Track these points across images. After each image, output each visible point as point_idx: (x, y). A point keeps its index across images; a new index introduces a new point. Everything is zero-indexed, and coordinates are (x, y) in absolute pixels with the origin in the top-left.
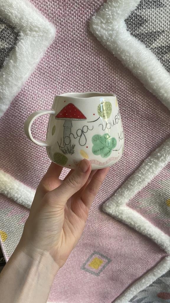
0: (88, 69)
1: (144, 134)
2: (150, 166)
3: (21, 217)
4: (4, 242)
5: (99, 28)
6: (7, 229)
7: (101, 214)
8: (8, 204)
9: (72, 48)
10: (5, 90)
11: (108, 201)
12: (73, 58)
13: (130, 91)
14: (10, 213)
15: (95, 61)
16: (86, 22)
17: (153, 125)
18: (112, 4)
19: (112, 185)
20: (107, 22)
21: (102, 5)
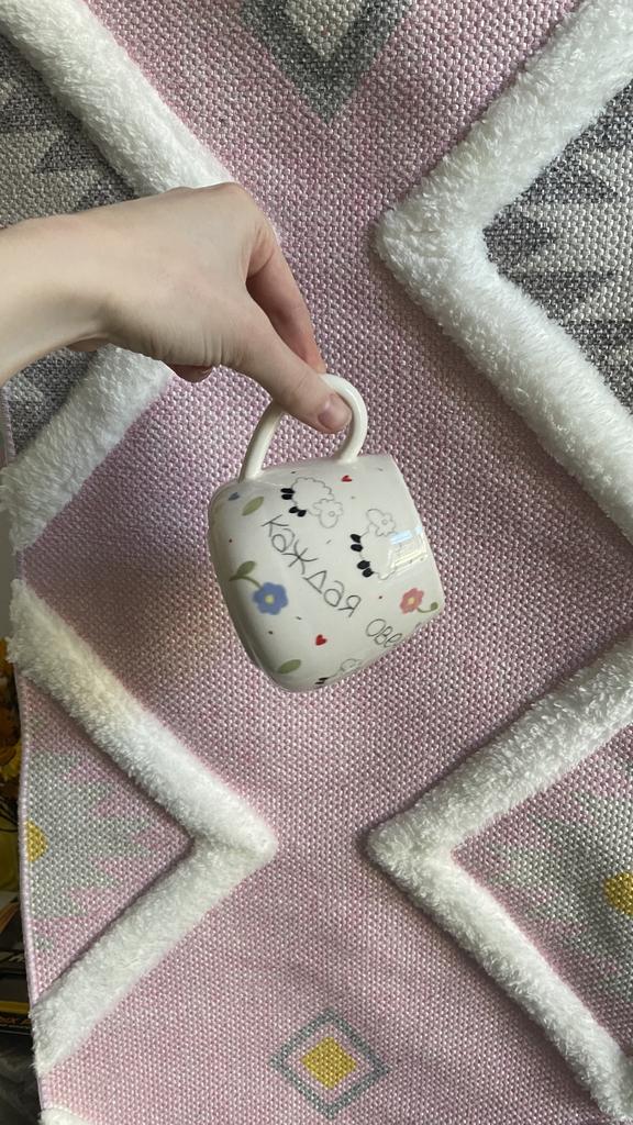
0: (363, 363)
1: (539, 607)
2: (550, 727)
3: (100, 795)
4: (33, 862)
5: (401, 246)
6: (51, 824)
7: (361, 865)
8: (70, 741)
9: (320, 297)
10: (116, 389)
11: (387, 822)
12: (321, 327)
13: (493, 453)
14: (70, 771)
15: (387, 344)
16: (369, 225)
17: (571, 581)
18: (442, 180)
19: (411, 768)
20: (424, 231)
21: (418, 183)
